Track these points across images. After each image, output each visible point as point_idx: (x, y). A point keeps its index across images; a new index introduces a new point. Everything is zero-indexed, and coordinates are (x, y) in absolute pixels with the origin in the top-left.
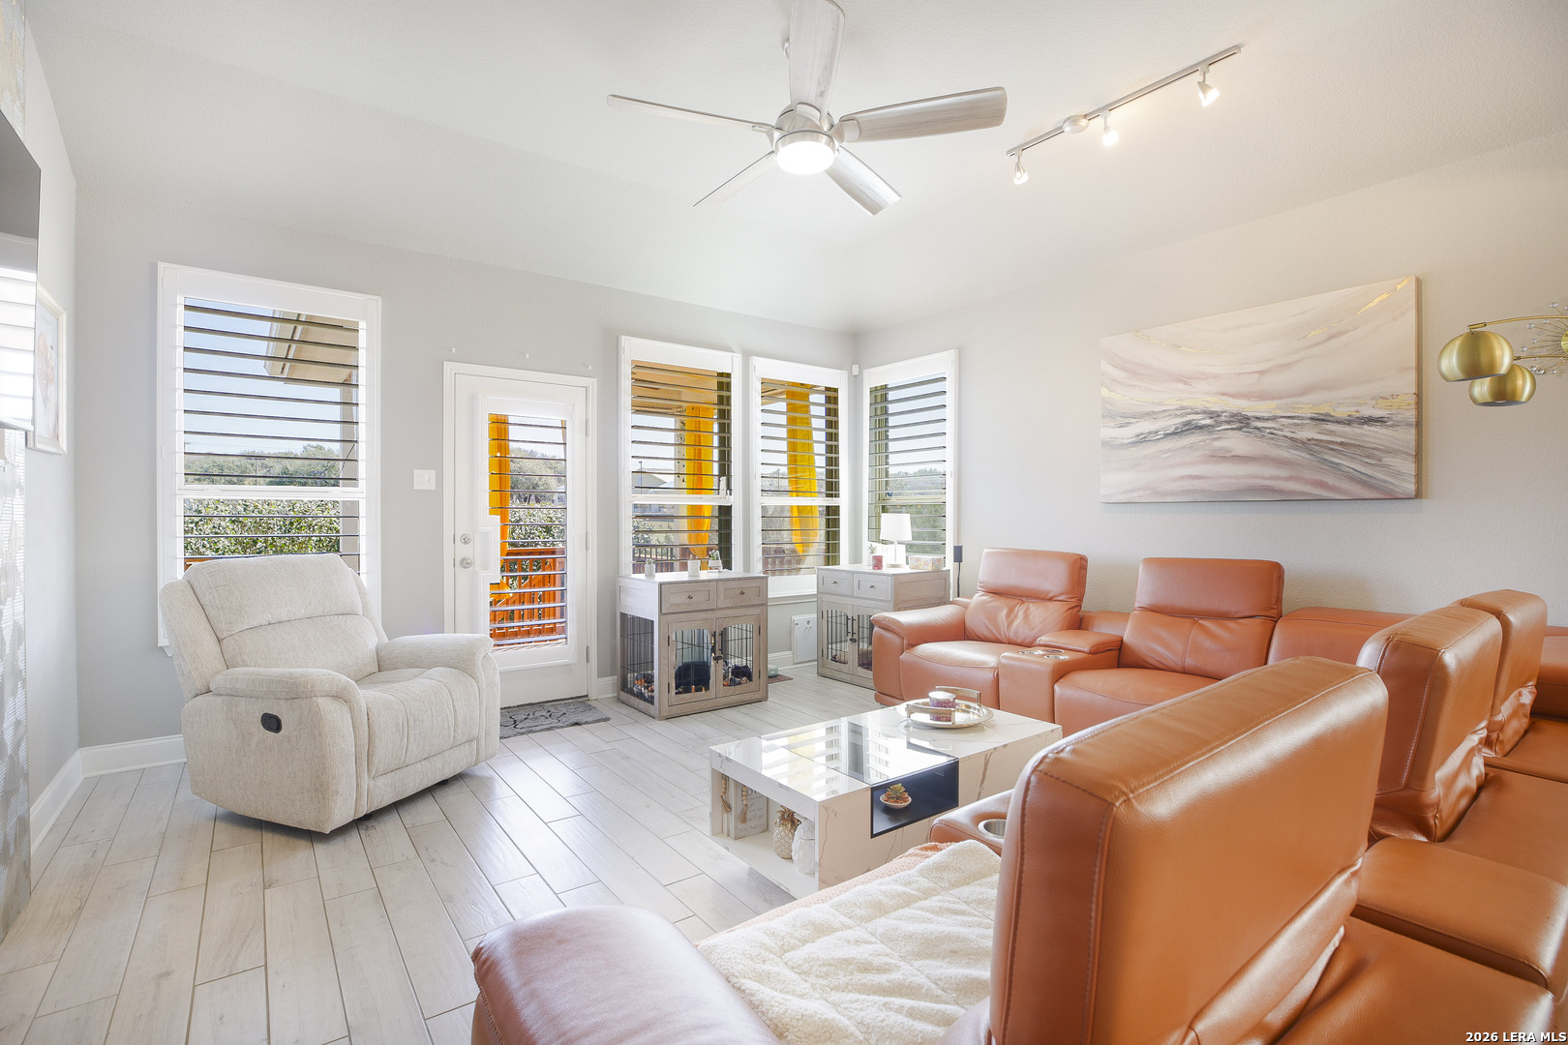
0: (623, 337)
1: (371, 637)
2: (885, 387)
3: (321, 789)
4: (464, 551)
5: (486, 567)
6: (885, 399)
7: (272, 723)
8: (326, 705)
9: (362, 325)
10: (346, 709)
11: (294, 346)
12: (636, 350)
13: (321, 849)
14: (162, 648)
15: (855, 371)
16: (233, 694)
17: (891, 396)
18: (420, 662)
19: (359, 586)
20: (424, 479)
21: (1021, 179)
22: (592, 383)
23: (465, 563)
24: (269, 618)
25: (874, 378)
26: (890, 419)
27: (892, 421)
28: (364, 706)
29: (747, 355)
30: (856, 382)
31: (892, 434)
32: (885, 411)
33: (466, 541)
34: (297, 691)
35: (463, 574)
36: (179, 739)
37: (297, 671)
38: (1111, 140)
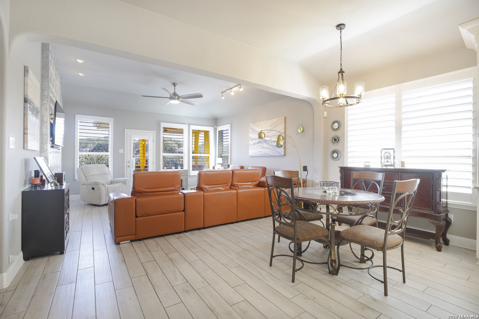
0: (161, 123)
1: (110, 178)
2: (222, 131)
3: (100, 198)
4: (128, 164)
5: (133, 167)
6: (222, 133)
7: (93, 189)
8: (101, 186)
9: (110, 123)
10: (104, 187)
11: (98, 124)
12: (164, 125)
13: (100, 207)
14: (75, 180)
15: (216, 127)
16: (88, 185)
17: (224, 132)
18: (117, 182)
19: (109, 171)
20: (121, 151)
21: (223, 98)
22: (155, 132)
23: (129, 167)
24: (93, 174)
25: (220, 128)
26: (224, 137)
27: (224, 138)
28: (107, 187)
29: (189, 125)
30: (215, 130)
31: (224, 141)
32: (222, 136)
33: (129, 162)
34: (97, 184)
35: (128, 169)
36: (80, 195)
37: (97, 181)
38: (232, 94)
